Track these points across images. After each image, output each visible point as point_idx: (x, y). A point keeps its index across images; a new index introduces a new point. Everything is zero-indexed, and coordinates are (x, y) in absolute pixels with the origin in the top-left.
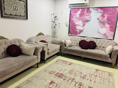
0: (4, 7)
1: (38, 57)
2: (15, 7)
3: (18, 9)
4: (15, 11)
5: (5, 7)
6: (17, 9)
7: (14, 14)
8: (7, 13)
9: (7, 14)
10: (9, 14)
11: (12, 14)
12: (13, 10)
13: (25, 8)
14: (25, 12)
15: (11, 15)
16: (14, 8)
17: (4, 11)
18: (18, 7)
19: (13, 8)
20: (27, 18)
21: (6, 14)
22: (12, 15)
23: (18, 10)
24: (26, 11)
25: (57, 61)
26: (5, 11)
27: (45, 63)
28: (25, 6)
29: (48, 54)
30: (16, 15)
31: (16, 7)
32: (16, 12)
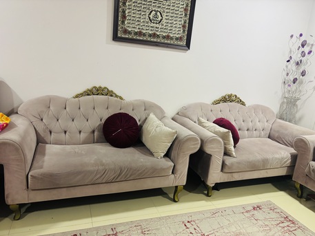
0: (124, 12)
1: (178, 167)
2: (154, 12)
3: (164, 17)
4: (154, 23)
5: (126, 12)
6: (160, 18)
7: (150, 32)
8: (130, 30)
9: (130, 33)
10: (136, 31)
11: (144, 32)
12: (147, 20)
13: (186, 15)
14: (184, 26)
15: (140, 33)
16: (151, 16)
17: (123, 22)
18: (164, 12)
19: (150, 14)
20: (188, 45)
21: (126, 31)
22: (144, 35)
23: (164, 20)
24: (187, 25)
25: (257, 208)
26: (126, 22)
27: (208, 195)
28: (186, 10)
29: (222, 170)
30: (155, 34)
31: (158, 13)
32: (157, 25)
